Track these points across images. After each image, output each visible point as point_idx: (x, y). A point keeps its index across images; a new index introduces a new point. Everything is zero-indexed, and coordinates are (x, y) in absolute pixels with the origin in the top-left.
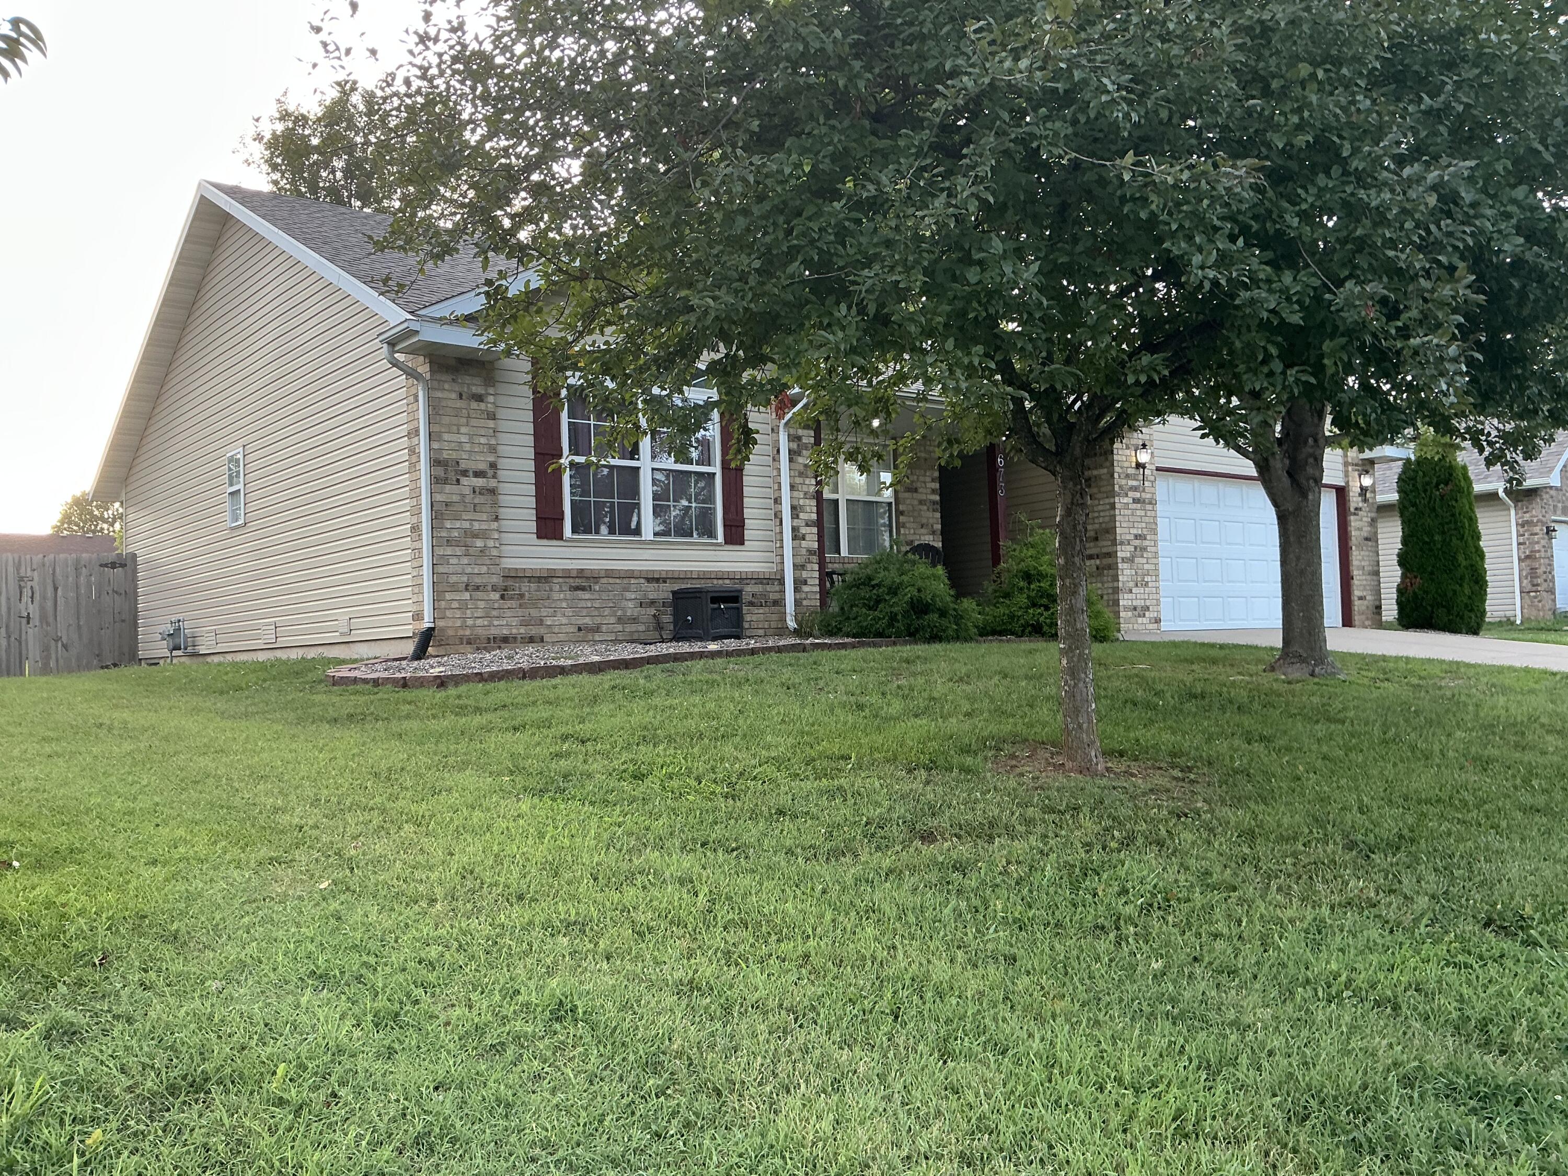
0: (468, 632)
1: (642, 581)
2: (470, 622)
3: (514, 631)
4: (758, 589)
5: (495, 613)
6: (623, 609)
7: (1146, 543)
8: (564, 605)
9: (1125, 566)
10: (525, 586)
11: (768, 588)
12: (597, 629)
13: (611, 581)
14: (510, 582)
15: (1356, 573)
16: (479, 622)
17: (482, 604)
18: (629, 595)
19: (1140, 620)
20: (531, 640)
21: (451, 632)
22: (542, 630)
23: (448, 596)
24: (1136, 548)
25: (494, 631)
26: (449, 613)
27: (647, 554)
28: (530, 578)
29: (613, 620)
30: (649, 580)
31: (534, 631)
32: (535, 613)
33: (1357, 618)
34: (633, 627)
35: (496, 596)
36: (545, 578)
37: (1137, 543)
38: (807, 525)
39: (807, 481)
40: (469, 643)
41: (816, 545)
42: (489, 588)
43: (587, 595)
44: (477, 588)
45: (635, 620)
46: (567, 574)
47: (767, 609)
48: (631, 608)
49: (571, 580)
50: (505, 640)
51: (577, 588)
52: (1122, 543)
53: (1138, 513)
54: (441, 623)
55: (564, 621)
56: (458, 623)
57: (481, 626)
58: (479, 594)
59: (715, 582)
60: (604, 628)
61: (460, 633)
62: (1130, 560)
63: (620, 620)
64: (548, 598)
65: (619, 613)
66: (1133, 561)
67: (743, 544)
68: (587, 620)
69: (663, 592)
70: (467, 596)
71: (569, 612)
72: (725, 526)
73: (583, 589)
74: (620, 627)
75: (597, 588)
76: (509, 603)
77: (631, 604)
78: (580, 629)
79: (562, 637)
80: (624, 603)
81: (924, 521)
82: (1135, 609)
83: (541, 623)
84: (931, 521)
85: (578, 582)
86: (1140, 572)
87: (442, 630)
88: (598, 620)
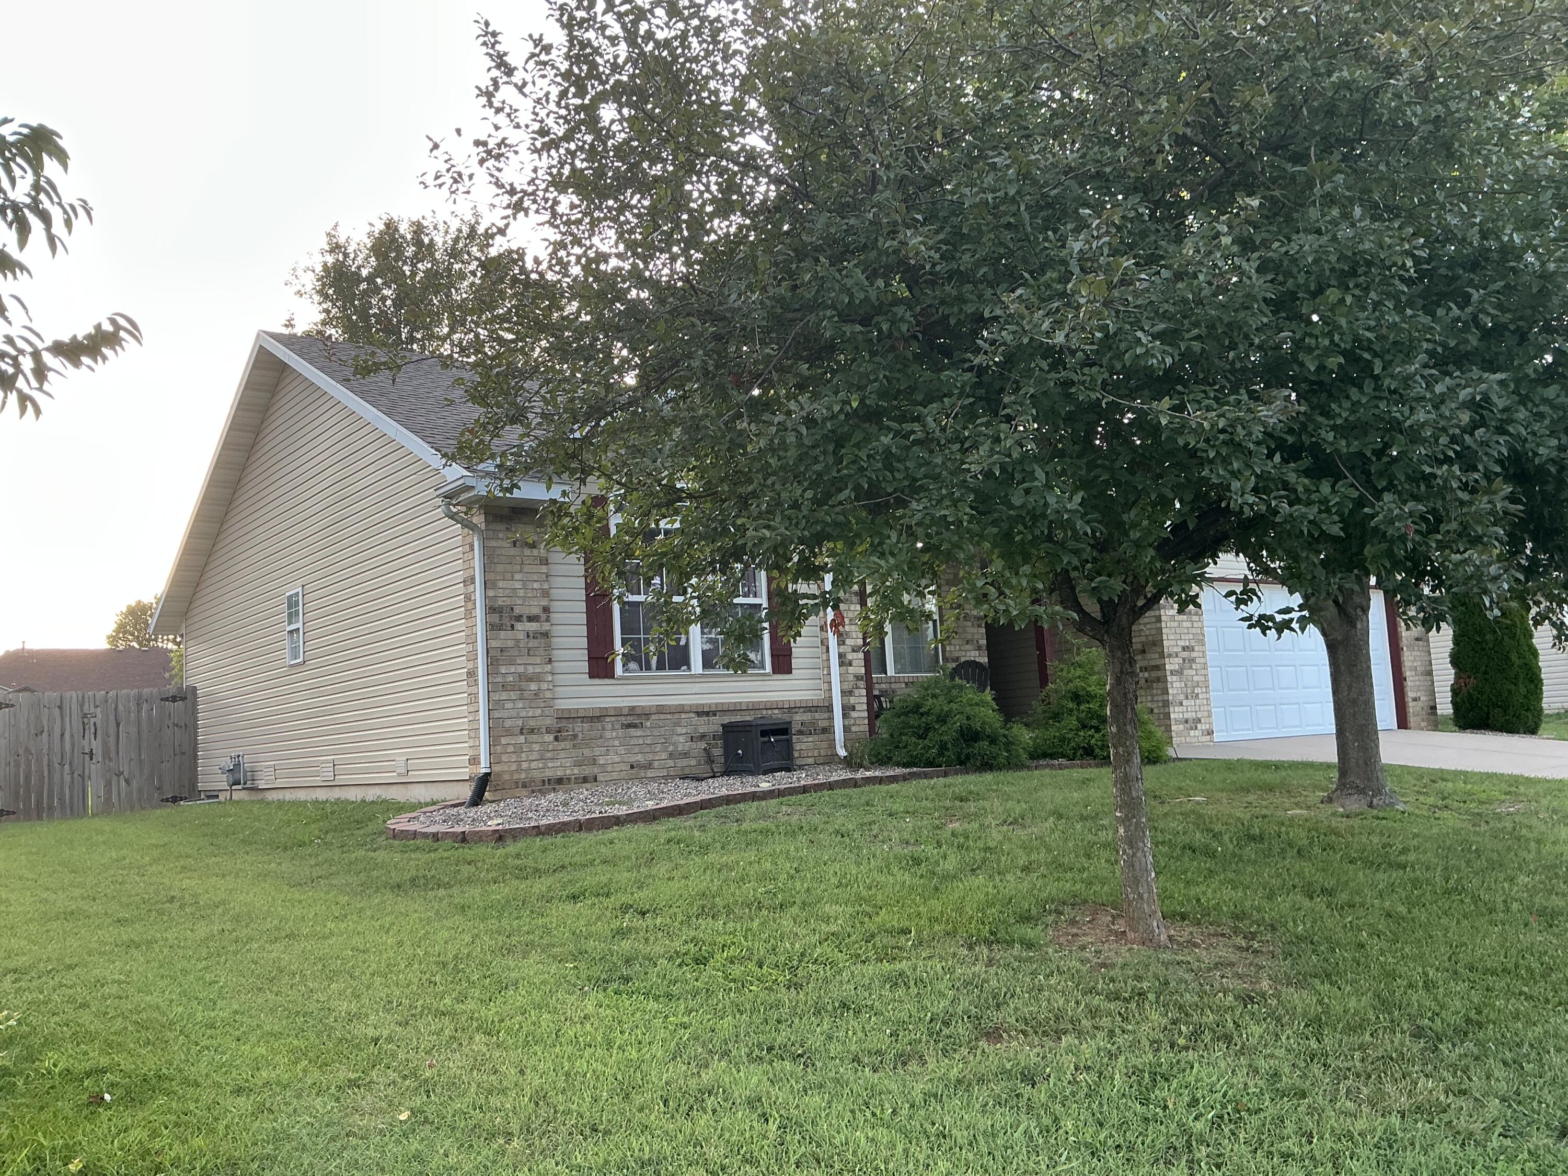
0: (523, 776)
1: (692, 715)
2: (525, 765)
3: (568, 772)
4: (807, 717)
5: (549, 755)
6: (674, 744)
7: (1194, 654)
8: (617, 743)
9: (1174, 678)
10: (578, 727)
11: (817, 716)
12: (649, 766)
13: (662, 716)
14: (563, 724)
15: (1408, 674)
16: (534, 765)
17: (536, 747)
18: (679, 730)
19: (1192, 733)
20: (585, 780)
21: (506, 777)
22: (596, 770)
23: (504, 741)
24: (1184, 660)
25: (549, 773)
26: (504, 758)
27: (696, 688)
28: (583, 719)
29: (664, 755)
30: (699, 714)
31: (587, 771)
32: (587, 752)
33: (1412, 720)
34: (685, 762)
35: (551, 738)
36: (597, 717)
37: (1185, 654)
38: (853, 651)
39: (852, 608)
40: (524, 786)
41: (863, 670)
42: (544, 730)
43: (639, 732)
44: (532, 731)
45: (686, 755)
46: (618, 713)
47: (816, 737)
48: (682, 744)
49: (623, 718)
50: (560, 781)
51: (629, 726)
52: (1170, 656)
53: (1185, 624)
54: (496, 768)
55: (617, 759)
56: (514, 767)
57: (538, 769)
58: (534, 737)
59: (764, 712)
60: (656, 764)
61: (516, 776)
62: (1179, 673)
63: (671, 756)
64: (601, 737)
65: (671, 748)
66: (1182, 674)
67: (789, 671)
68: (640, 757)
69: (713, 725)
70: (522, 739)
71: (622, 750)
72: (772, 656)
73: (635, 726)
74: (671, 763)
75: (648, 724)
76: (562, 745)
77: (681, 739)
78: (632, 767)
79: (615, 775)
80: (676, 738)
81: (969, 637)
82: (1186, 721)
83: (594, 762)
84: (976, 637)
85: (630, 720)
86: (1189, 684)
87: (499, 774)
88: (650, 757)
